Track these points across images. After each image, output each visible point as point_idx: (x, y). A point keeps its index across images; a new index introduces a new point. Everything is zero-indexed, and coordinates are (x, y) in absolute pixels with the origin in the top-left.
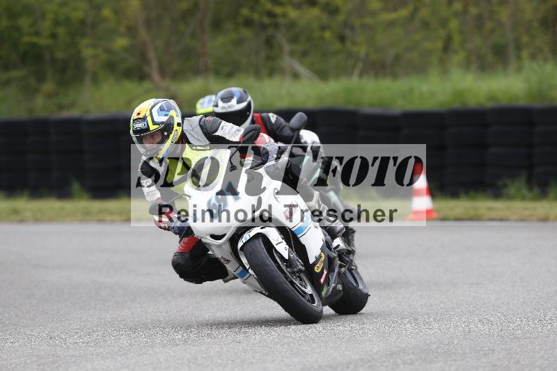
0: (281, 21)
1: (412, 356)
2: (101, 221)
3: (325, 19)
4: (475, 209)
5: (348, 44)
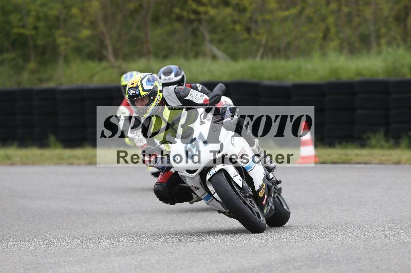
0: (203, 17)
1: (300, 263)
2: (71, 164)
3: (236, 16)
4: (347, 155)
5: (253, 34)
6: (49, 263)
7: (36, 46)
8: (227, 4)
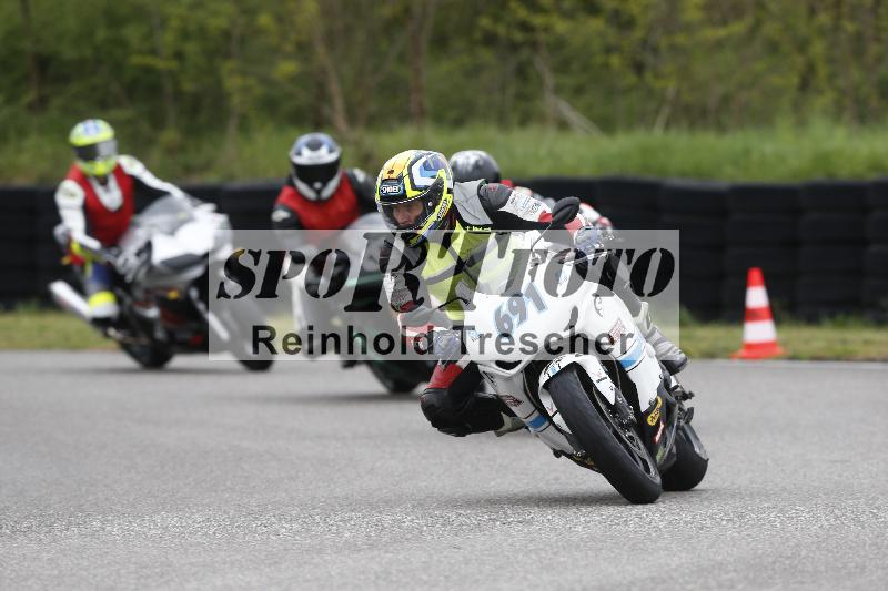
0: (542, 37)
1: (733, 574)
3: (612, 35)
4: (844, 342)
5: (648, 76)
6: (192, 564)
7: (178, 95)
8: (593, 10)
